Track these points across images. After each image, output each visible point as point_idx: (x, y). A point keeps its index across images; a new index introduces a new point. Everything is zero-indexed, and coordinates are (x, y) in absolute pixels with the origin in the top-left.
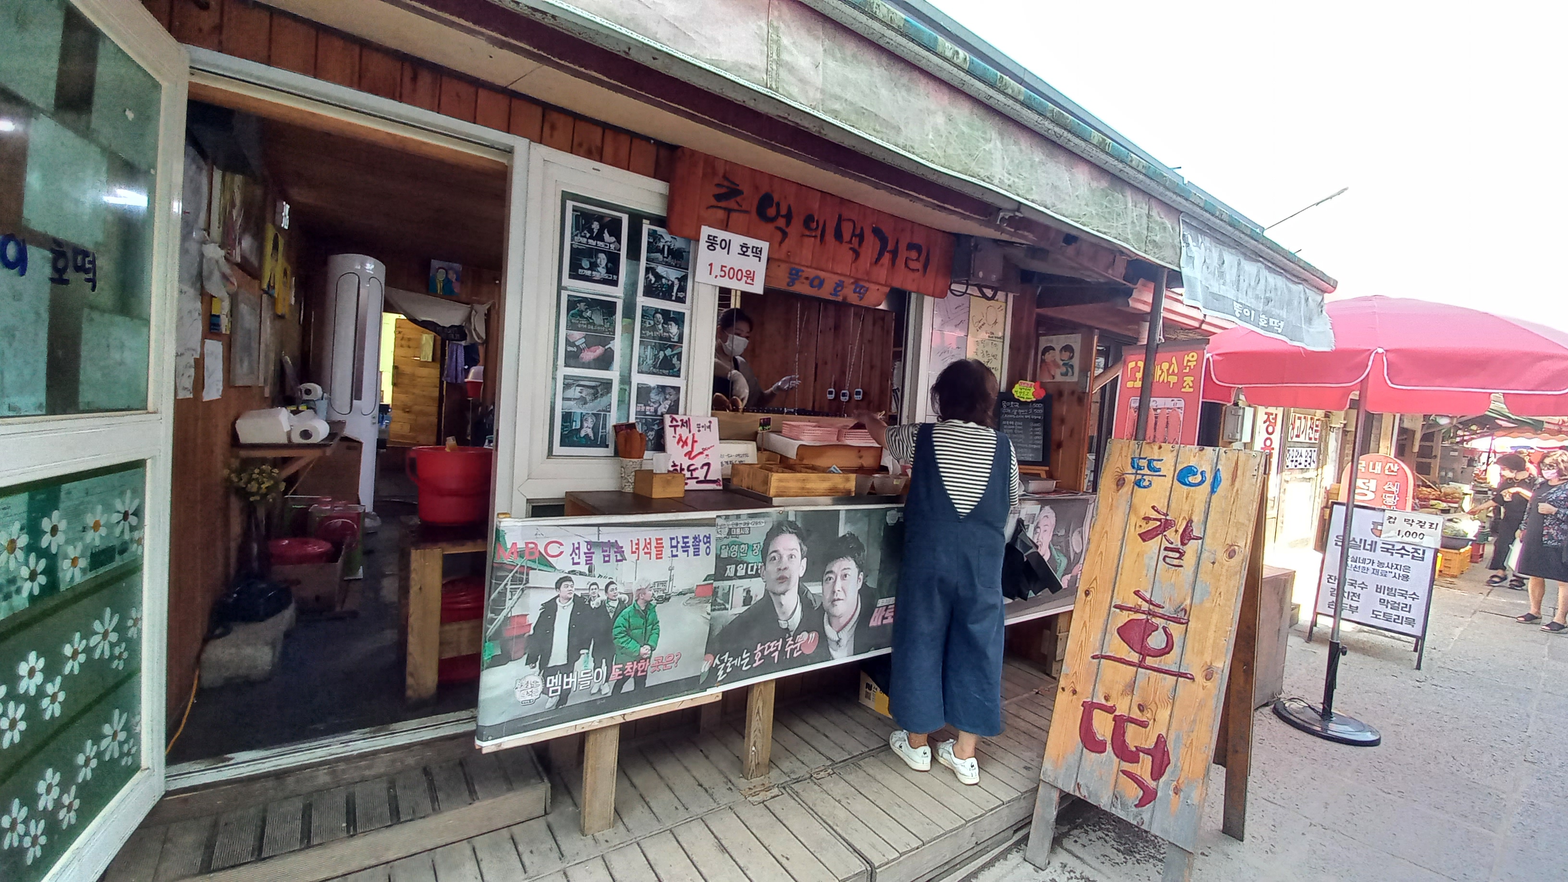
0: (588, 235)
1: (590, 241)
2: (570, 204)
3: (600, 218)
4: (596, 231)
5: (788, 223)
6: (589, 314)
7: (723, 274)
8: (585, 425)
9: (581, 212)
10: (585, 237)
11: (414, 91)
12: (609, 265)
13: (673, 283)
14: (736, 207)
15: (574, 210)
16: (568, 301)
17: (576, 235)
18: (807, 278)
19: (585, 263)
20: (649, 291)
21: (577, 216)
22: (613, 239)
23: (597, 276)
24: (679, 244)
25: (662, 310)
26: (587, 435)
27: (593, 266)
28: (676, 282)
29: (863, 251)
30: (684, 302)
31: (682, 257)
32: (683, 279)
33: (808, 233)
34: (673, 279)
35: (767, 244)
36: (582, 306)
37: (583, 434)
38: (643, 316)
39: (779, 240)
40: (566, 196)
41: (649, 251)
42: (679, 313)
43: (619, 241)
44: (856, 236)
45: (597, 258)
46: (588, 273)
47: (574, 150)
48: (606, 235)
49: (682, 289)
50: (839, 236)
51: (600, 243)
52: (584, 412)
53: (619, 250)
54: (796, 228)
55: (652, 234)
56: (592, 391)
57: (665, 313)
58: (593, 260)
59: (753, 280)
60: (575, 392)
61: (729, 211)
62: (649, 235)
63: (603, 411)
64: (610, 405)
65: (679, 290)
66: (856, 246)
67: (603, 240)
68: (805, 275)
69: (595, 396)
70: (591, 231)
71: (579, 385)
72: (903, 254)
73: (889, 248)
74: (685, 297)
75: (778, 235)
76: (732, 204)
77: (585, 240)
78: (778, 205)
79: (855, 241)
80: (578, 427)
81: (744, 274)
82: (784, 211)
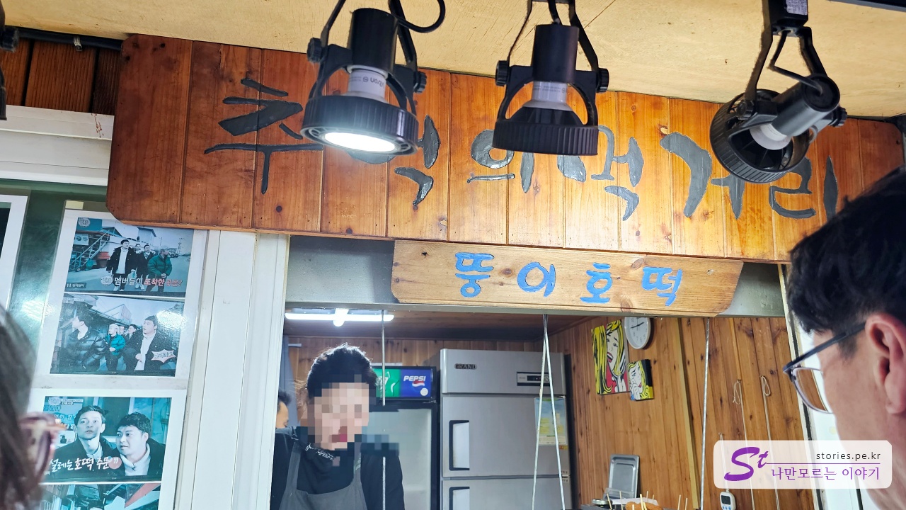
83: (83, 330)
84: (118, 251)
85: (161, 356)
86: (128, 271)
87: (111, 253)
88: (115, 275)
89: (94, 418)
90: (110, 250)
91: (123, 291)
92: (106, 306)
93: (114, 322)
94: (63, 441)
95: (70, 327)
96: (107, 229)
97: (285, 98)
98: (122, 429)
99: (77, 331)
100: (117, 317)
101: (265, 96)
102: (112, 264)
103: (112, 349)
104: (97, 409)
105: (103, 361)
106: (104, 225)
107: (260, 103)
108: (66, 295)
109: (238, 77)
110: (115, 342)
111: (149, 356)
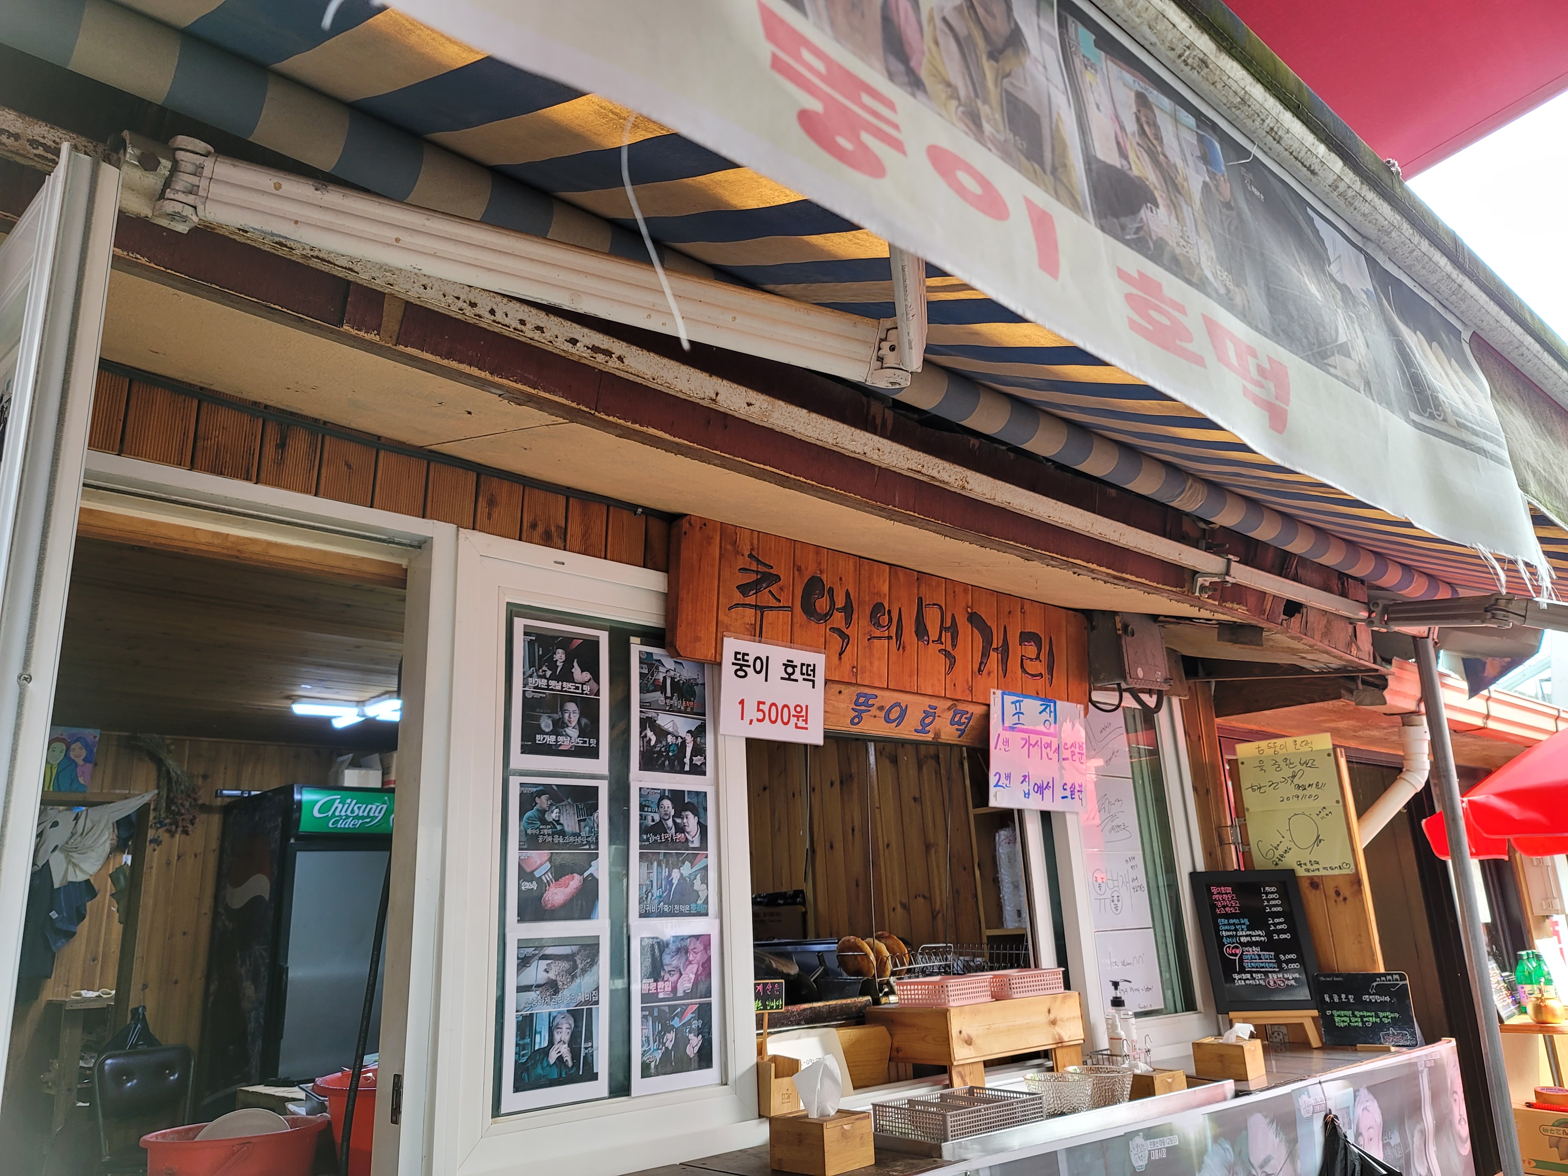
0: (549, 673)
1: (552, 683)
2: (519, 624)
3: (565, 641)
4: (560, 664)
5: (848, 621)
6: (554, 815)
7: (761, 716)
8: (557, 1037)
9: (538, 636)
10: (544, 677)
11: (280, 462)
12: (584, 721)
13: (684, 741)
14: (773, 603)
15: (526, 634)
16: (522, 794)
17: (531, 676)
18: (881, 708)
19: (546, 723)
20: (650, 762)
21: (531, 643)
22: (587, 676)
23: (565, 743)
24: (687, 673)
25: (671, 791)
26: (560, 1058)
27: (559, 727)
28: (689, 739)
29: (957, 653)
30: (704, 773)
31: (693, 694)
32: (700, 732)
33: (877, 633)
34: (683, 733)
35: (822, 657)
36: (543, 801)
37: (553, 1057)
38: (642, 808)
39: (838, 649)
40: (514, 611)
41: (643, 690)
42: (697, 793)
43: (596, 678)
44: (947, 629)
45: (563, 711)
46: (551, 739)
47: (524, 536)
48: (576, 670)
49: (699, 750)
50: (921, 631)
51: (568, 686)
52: (554, 1010)
53: (598, 694)
54: (860, 627)
55: (647, 661)
56: (565, 965)
57: (676, 796)
58: (556, 716)
59: (806, 721)
60: (537, 973)
61: (761, 609)
62: (641, 662)
63: (587, 1003)
64: (597, 989)
65: (695, 753)
66: (949, 648)
67: (571, 679)
68: (877, 703)
69: (572, 973)
70: (553, 665)
71: (545, 957)
72: (1016, 650)
73: (994, 646)
74: (704, 764)
75: (836, 642)
76: (765, 598)
77: (543, 683)
78: (831, 591)
79: (947, 637)
80: (545, 1044)
81: (793, 712)
82: (840, 602)
83: (654, 739)
84: (665, 678)
85: (698, 760)
86: (672, 695)
87: (661, 680)
88: (666, 698)
89: (667, 803)
90: (661, 677)
91: (672, 710)
92: (665, 721)
93: (669, 733)
94: (653, 820)
95: (646, 736)
96: (656, 661)
97: (771, 571)
98: (683, 813)
99: (650, 740)
100: (671, 730)
101: (761, 569)
102: (663, 689)
103: (671, 754)
104: (668, 798)
105: (667, 763)
106: (655, 657)
107: (757, 572)
108: (641, 712)
109: (747, 553)
110: (671, 749)
111: (691, 760)
